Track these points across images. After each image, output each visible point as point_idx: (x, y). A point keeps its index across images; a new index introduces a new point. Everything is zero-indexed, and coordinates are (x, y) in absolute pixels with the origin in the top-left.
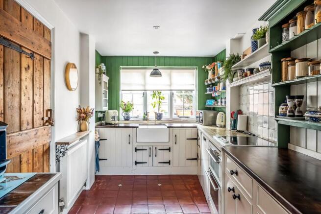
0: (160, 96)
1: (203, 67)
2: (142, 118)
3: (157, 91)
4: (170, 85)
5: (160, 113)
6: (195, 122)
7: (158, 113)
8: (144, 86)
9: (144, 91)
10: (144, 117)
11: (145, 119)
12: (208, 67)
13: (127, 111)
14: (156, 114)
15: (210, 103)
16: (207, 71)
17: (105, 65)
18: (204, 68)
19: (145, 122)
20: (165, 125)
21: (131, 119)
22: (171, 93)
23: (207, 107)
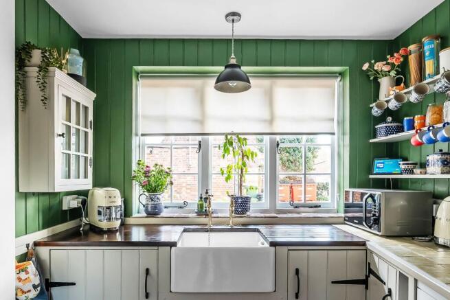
0: (245, 148)
1: (365, 67)
2: (195, 208)
3: (234, 137)
4: (271, 121)
5: (244, 194)
6: (342, 220)
7: (237, 194)
8: (201, 122)
9: (200, 138)
10: (201, 206)
11: (202, 212)
12: (379, 66)
13: (152, 189)
14: (234, 198)
15: (385, 168)
16: (376, 79)
17: (82, 55)
18: (368, 70)
19: (203, 220)
20: (258, 231)
21: (165, 213)
22: (272, 141)
23: (374, 180)
